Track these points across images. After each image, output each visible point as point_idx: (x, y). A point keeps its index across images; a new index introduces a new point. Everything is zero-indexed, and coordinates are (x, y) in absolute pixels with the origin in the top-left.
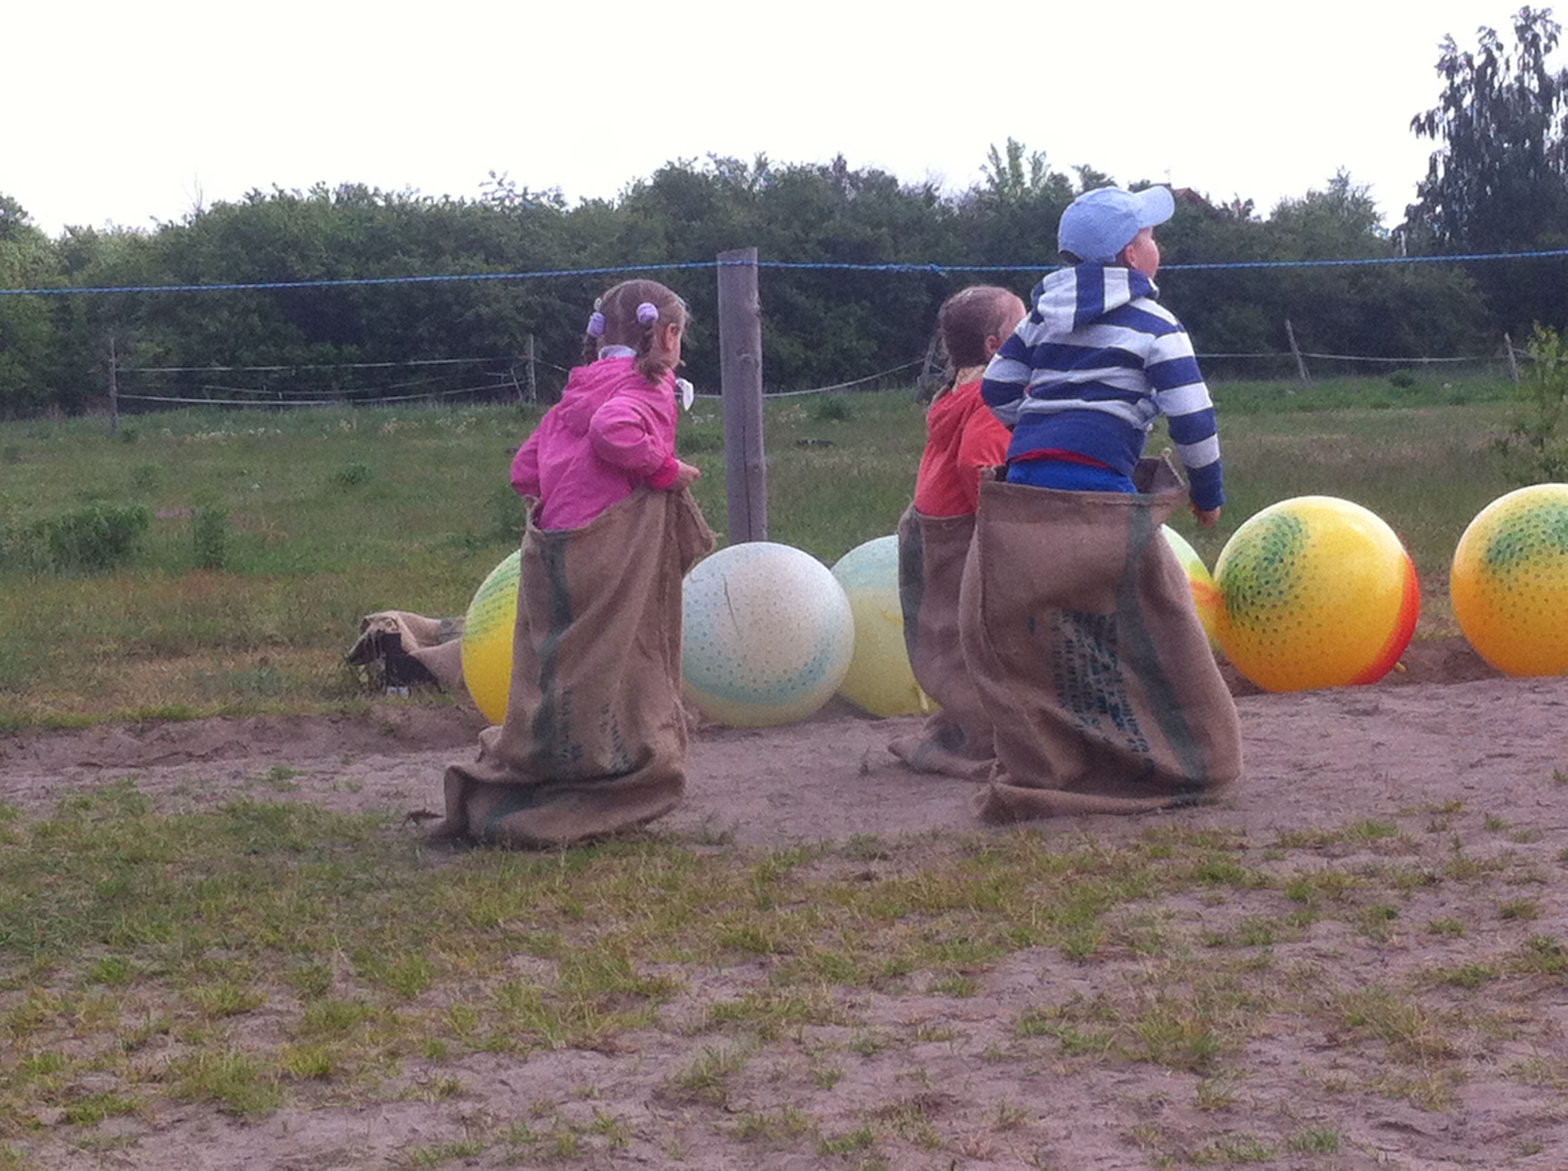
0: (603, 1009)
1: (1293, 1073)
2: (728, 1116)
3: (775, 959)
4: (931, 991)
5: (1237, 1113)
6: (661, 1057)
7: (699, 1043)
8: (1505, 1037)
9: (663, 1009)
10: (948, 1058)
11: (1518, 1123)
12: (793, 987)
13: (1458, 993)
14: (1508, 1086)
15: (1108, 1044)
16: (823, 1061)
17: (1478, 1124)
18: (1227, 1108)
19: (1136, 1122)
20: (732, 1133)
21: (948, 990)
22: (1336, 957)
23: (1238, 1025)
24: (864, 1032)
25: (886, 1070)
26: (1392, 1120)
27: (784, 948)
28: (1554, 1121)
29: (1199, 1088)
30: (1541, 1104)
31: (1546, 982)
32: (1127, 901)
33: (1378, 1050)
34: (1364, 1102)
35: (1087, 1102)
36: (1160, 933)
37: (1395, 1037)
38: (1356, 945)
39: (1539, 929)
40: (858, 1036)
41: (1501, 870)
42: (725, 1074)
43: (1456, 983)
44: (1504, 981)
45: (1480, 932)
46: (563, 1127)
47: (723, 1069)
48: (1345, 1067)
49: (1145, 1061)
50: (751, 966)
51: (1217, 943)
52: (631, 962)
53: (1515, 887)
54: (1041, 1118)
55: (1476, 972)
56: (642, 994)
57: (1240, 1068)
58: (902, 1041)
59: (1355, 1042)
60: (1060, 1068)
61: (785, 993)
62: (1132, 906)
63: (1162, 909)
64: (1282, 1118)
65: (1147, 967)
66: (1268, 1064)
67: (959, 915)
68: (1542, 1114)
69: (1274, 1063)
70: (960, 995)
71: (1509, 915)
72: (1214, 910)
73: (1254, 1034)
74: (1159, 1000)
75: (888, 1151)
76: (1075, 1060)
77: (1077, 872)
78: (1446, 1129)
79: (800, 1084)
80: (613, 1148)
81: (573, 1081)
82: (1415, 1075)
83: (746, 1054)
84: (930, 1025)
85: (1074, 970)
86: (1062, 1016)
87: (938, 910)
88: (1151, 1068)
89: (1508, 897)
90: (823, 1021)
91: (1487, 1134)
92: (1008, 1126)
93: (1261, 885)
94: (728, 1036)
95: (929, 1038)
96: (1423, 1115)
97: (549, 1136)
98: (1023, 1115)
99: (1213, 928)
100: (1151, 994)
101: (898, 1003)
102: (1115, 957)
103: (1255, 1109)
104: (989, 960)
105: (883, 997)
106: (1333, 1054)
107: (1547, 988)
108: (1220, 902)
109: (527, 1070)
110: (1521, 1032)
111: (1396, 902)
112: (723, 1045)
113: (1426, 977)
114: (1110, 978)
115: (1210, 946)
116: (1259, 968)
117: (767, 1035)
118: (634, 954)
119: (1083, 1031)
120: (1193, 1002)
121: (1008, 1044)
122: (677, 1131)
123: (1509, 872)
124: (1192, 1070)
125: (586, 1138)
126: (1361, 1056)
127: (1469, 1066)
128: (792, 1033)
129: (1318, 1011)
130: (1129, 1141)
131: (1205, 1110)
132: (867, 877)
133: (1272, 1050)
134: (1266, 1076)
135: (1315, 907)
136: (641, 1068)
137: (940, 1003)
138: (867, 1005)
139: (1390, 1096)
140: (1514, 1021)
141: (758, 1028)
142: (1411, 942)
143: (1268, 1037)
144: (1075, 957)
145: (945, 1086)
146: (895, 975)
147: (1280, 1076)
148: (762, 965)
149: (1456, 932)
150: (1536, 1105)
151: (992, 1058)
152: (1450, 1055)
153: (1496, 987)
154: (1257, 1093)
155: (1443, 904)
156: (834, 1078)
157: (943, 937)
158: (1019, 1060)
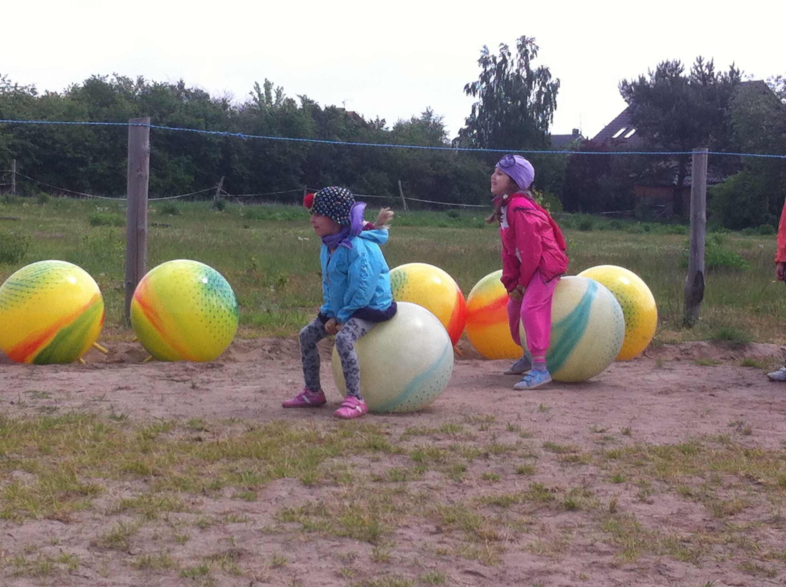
0: (62, 499)
1: (419, 545)
2: (130, 556)
3: (153, 478)
4: (233, 498)
5: (393, 564)
6: (95, 525)
7: (115, 518)
8: (523, 531)
9: (94, 501)
10: (244, 531)
11: (531, 573)
12: (162, 493)
13: (498, 509)
14: (525, 555)
15: (327, 527)
16: (180, 530)
17: (513, 573)
18: (387, 561)
19: (343, 567)
20: (133, 565)
21: (243, 497)
22: (438, 489)
23: (391, 520)
24: (201, 517)
25: (212, 536)
26: (470, 569)
27: (156, 473)
28: (549, 573)
29: (374, 551)
30: (542, 564)
31: (541, 505)
32: (332, 457)
33: (462, 535)
34: (456, 560)
35: (316, 555)
36: (350, 473)
37: (470, 529)
38: (448, 484)
39: (537, 479)
40: (198, 518)
41: (516, 450)
42: (128, 535)
43: (498, 504)
44: (521, 504)
45: (507, 480)
46: (43, 558)
47: (127, 532)
48: (445, 543)
49: (344, 536)
50: (140, 482)
51: (379, 480)
52: (76, 476)
53: (523, 459)
54: (293, 563)
55: (507, 499)
56: (84, 493)
57: (392, 541)
58: (220, 522)
59: (450, 531)
60: (302, 538)
61: (158, 495)
62: (335, 460)
63: (350, 462)
64: (415, 566)
65: (344, 490)
66: (407, 540)
67: (248, 460)
68: (543, 569)
69: (410, 540)
70: (249, 500)
71: (521, 472)
72: (375, 463)
73: (400, 524)
74: (350, 506)
75: (216, 577)
76: (309, 534)
77: (307, 441)
78: (497, 575)
79: (169, 541)
80: (70, 571)
81: (48, 535)
82: (480, 548)
83: (140, 526)
84: (235, 514)
85: (306, 490)
86: (302, 512)
87: (235, 457)
88: (348, 540)
89: (520, 464)
90: (179, 510)
91: (516, 578)
92: (276, 566)
93: (399, 452)
94: (129, 515)
95: (234, 521)
96: (485, 568)
97: (36, 563)
98: (285, 561)
99: (376, 473)
100: (347, 504)
101: (217, 503)
102: (327, 485)
103: (401, 562)
104: (264, 483)
105: (209, 499)
106: (439, 537)
107: (542, 508)
108: (378, 460)
109: (21, 529)
110: (531, 530)
111: (465, 463)
112: (127, 520)
113: (483, 500)
114: (326, 494)
115: (375, 481)
116: (400, 493)
117: (150, 516)
118: (78, 473)
119: (314, 520)
120: (369, 508)
121: (274, 526)
122: (104, 563)
123: (520, 452)
124: (369, 542)
125: (56, 565)
126: (452, 538)
127: (507, 544)
128: (163, 515)
129: (430, 516)
130: (339, 576)
131: (376, 561)
132: (200, 439)
133: (409, 533)
134: (406, 546)
135: (427, 464)
136: (83, 530)
137: (239, 504)
138: (202, 503)
139: (469, 558)
140: (526, 523)
141: (145, 512)
142: (474, 484)
143: (407, 527)
144: (307, 484)
145: (243, 545)
146: (215, 490)
147: (413, 546)
148: (145, 481)
149: (495, 480)
150: (541, 565)
151: (267, 532)
152: (496, 539)
153: (516, 507)
154: (403, 554)
155: (488, 466)
156: (185, 539)
157: (240, 470)
158: (280, 533)
